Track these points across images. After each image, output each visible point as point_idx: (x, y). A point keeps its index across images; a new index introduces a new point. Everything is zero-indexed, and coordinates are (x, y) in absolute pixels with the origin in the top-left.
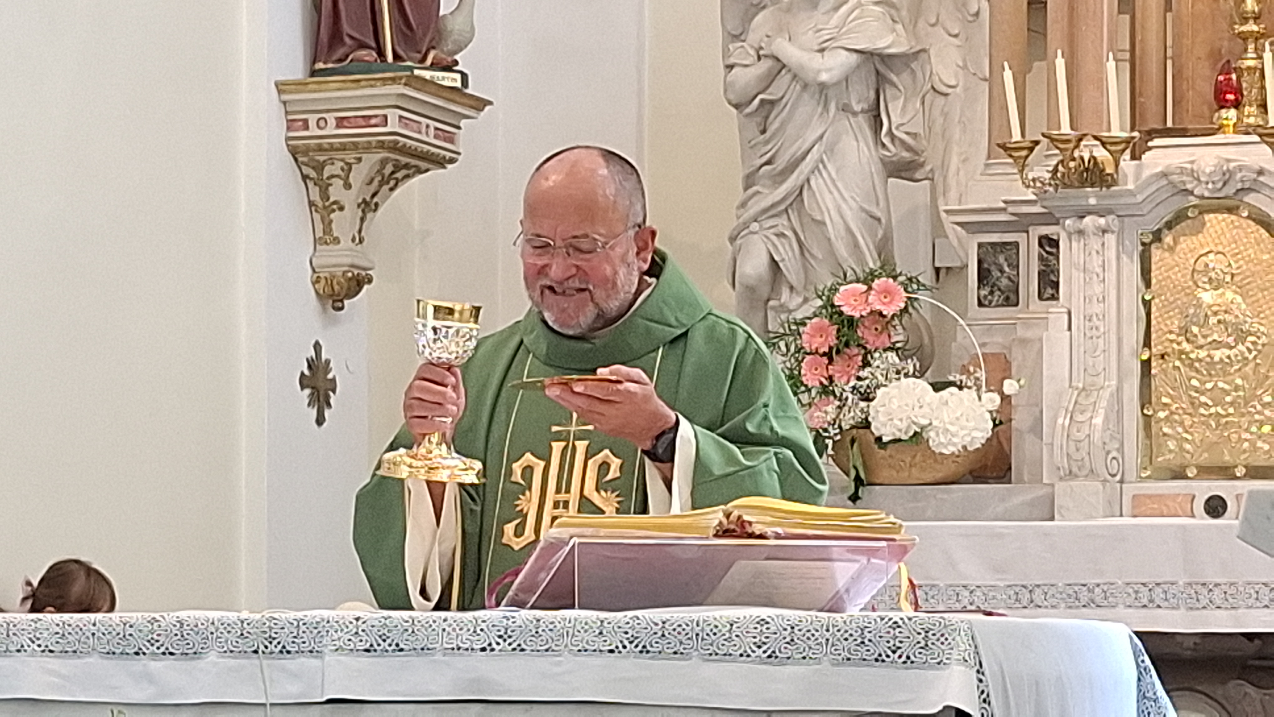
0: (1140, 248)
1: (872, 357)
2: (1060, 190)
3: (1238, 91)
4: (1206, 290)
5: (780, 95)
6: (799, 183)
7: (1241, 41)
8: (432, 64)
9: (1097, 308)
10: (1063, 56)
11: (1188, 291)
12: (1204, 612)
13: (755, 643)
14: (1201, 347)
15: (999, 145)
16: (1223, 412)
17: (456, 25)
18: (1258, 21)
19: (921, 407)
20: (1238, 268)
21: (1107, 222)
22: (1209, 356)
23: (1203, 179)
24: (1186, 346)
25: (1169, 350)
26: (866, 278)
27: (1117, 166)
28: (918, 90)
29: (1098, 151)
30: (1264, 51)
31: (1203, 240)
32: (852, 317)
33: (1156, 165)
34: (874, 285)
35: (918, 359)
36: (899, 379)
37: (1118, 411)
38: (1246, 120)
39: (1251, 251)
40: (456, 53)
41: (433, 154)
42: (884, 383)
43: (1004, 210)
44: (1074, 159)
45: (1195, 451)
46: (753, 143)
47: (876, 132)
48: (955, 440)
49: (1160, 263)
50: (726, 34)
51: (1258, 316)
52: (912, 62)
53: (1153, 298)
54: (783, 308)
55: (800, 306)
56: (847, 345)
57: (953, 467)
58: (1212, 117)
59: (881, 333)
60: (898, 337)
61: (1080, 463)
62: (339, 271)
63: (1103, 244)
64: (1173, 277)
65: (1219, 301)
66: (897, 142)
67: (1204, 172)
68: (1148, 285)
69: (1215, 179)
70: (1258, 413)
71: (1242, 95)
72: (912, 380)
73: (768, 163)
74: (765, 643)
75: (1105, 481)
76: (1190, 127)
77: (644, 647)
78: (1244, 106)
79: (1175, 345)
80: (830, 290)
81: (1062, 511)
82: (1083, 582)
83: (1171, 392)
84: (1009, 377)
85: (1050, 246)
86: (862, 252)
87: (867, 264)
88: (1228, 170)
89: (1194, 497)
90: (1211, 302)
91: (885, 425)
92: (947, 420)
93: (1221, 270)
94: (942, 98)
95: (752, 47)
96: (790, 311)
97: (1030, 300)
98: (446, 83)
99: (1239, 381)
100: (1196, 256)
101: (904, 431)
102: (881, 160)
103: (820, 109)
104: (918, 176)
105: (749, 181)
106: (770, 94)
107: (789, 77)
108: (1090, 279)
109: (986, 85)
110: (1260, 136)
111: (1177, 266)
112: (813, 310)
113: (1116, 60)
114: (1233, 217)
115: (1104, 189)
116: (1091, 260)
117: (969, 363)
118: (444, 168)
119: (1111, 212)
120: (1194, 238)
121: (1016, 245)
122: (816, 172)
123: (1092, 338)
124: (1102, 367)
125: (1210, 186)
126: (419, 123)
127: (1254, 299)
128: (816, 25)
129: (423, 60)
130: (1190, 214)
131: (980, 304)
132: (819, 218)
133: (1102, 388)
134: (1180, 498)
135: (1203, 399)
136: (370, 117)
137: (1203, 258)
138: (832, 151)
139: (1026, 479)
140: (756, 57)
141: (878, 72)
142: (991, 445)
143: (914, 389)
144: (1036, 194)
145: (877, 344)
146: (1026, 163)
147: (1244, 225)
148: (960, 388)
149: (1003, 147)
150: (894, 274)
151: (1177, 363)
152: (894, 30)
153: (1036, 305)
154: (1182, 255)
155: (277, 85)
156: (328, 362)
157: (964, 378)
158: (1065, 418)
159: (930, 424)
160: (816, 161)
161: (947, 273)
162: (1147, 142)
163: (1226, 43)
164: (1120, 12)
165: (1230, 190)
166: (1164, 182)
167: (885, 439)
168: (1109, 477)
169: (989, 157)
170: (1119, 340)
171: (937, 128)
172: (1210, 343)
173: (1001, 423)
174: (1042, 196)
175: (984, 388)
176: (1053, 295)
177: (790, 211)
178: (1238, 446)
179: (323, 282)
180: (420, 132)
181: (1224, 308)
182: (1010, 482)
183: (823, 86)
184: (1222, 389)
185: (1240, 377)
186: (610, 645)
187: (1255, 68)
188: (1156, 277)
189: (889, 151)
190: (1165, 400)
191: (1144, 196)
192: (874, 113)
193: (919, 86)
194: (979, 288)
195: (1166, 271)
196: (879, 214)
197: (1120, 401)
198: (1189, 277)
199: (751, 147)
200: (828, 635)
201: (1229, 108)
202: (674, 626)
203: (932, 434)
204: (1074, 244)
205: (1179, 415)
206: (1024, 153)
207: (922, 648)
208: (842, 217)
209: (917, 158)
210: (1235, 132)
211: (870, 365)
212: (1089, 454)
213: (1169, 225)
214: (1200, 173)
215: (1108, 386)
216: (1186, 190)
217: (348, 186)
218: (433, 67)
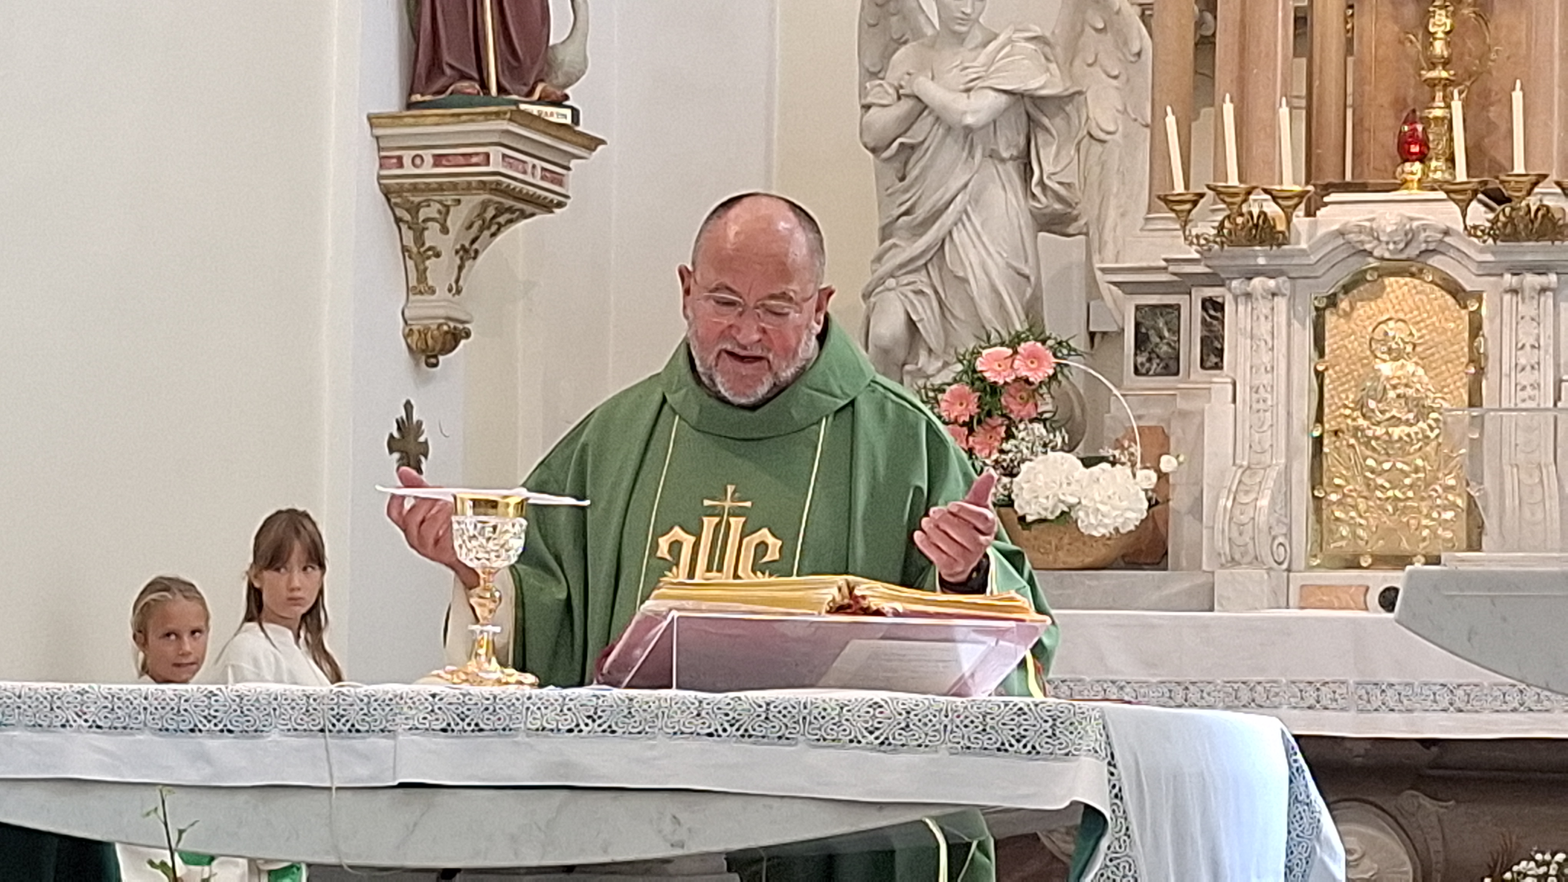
0: (1314, 314)
1: (1017, 428)
2: (1226, 247)
3: (1424, 143)
4: (1384, 361)
5: (921, 139)
6: (941, 235)
7: (1427, 88)
8: (540, 99)
9: (1266, 379)
10: (1232, 101)
11: (1365, 361)
12: (1375, 714)
13: (866, 729)
14: (1379, 423)
15: (1159, 197)
16: (1399, 495)
17: (567, 57)
18: (1448, 67)
19: (1069, 484)
20: (1420, 338)
21: (1277, 285)
22: (1387, 433)
23: (1384, 238)
24: (1361, 422)
25: (1343, 426)
26: (1011, 342)
27: (1289, 221)
28: (1073, 134)
29: (1268, 207)
30: (1452, 99)
31: (1382, 306)
32: (995, 383)
33: (1332, 222)
34: (1020, 349)
35: (1067, 432)
36: (1046, 453)
37: (1286, 493)
38: (1431, 175)
39: (1434, 319)
40: (566, 86)
41: (539, 197)
42: (1029, 457)
43: (1165, 268)
44: (1242, 215)
45: (1371, 537)
46: (890, 191)
47: (1026, 180)
48: (1106, 521)
49: (1335, 331)
50: (863, 71)
51: (1441, 391)
52: (1067, 104)
53: (1326, 369)
54: (920, 373)
55: (939, 371)
56: (989, 414)
57: (1104, 551)
58: (1394, 173)
59: (1028, 401)
60: (1046, 407)
61: (1242, 548)
62: (434, 324)
63: (1273, 309)
64: (1350, 346)
65: (1399, 373)
66: (1049, 193)
67: (1384, 231)
68: (1322, 354)
69: (1396, 239)
70: (1439, 497)
71: (1428, 148)
72: (1061, 453)
73: (907, 213)
74: (877, 729)
75: (1271, 569)
76: (1371, 181)
77: (746, 730)
78: (1431, 159)
79: (1349, 421)
80: (973, 353)
81: (1224, 603)
82: (1244, 679)
83: (1344, 472)
84: (1168, 454)
85: (1215, 310)
86: (1008, 313)
87: (1013, 325)
88: (1411, 229)
89: (1367, 589)
90: (1390, 374)
91: (1028, 503)
92: (1098, 498)
93: (1402, 340)
94: (1098, 144)
95: (891, 85)
96: (928, 377)
97: (1192, 370)
98: (554, 119)
99: (1419, 462)
100: (1375, 324)
101: (1050, 509)
102: (1031, 212)
103: (965, 154)
104: (1071, 230)
105: (886, 232)
106: (910, 137)
107: (931, 119)
108: (1258, 346)
109: (1148, 131)
110: (1447, 192)
111: (1353, 333)
112: (953, 375)
113: (1292, 108)
114: (1417, 282)
115: (1275, 248)
116: (1259, 326)
117: (1124, 437)
118: (552, 212)
119: (1281, 273)
120: (1373, 304)
121: (1178, 307)
122: (960, 225)
123: (1258, 411)
124: (1269, 443)
125: (1391, 246)
126: (524, 162)
127: (1438, 371)
128: (962, 63)
129: (530, 93)
130: (1369, 278)
131: (1137, 372)
132: (961, 274)
133: (1269, 466)
134: (1353, 589)
135: (1380, 481)
136: (470, 155)
137: (1383, 326)
138: (977, 202)
139: (1184, 563)
140: (895, 96)
141: (1028, 115)
142: (1147, 528)
143: (1062, 464)
144: (1198, 252)
145: (1022, 414)
146: (1190, 217)
147: (1428, 290)
148: (1113, 464)
149: (1165, 200)
150: (1042, 337)
151: (1352, 441)
152: (1048, 70)
153: (1198, 374)
154: (1359, 323)
155: (370, 118)
156: (420, 424)
157: (1117, 453)
158: (1228, 498)
159: (1079, 503)
160: (960, 212)
161: (1102, 337)
162: (1322, 197)
163: (1412, 92)
164: (1295, 55)
165: (1412, 252)
166: (1341, 241)
167: (1029, 519)
168: (1275, 565)
169: (1149, 212)
170: (1289, 414)
171: (1094, 178)
172: (1388, 420)
173: (1157, 503)
174: (1207, 254)
175: (1139, 465)
176: (1216, 364)
177: (929, 266)
178: (1418, 533)
179: (416, 336)
180: (525, 172)
181: (1404, 381)
182: (1165, 569)
183: (968, 130)
184: (1402, 470)
185: (1421, 457)
186: (709, 727)
187: (1443, 119)
188: (1329, 345)
189: (1039, 201)
190: (1337, 481)
191: (1318, 257)
192: (1026, 161)
193: (1074, 129)
194: (1136, 355)
195: (1342, 340)
196: (1027, 271)
197: (1288, 481)
198: (1366, 346)
199: (889, 195)
200: (946, 721)
201: (1414, 161)
202: (781, 708)
203: (1081, 514)
204: (1241, 308)
205: (1352, 497)
206: (1187, 206)
207: (1049, 737)
208: (987, 275)
209: (1069, 210)
210: (1420, 188)
211: (1013, 437)
212: (1254, 538)
213: (1346, 289)
214: (1381, 234)
215: (1277, 465)
216: (1365, 250)
217: (445, 230)
218: (540, 101)
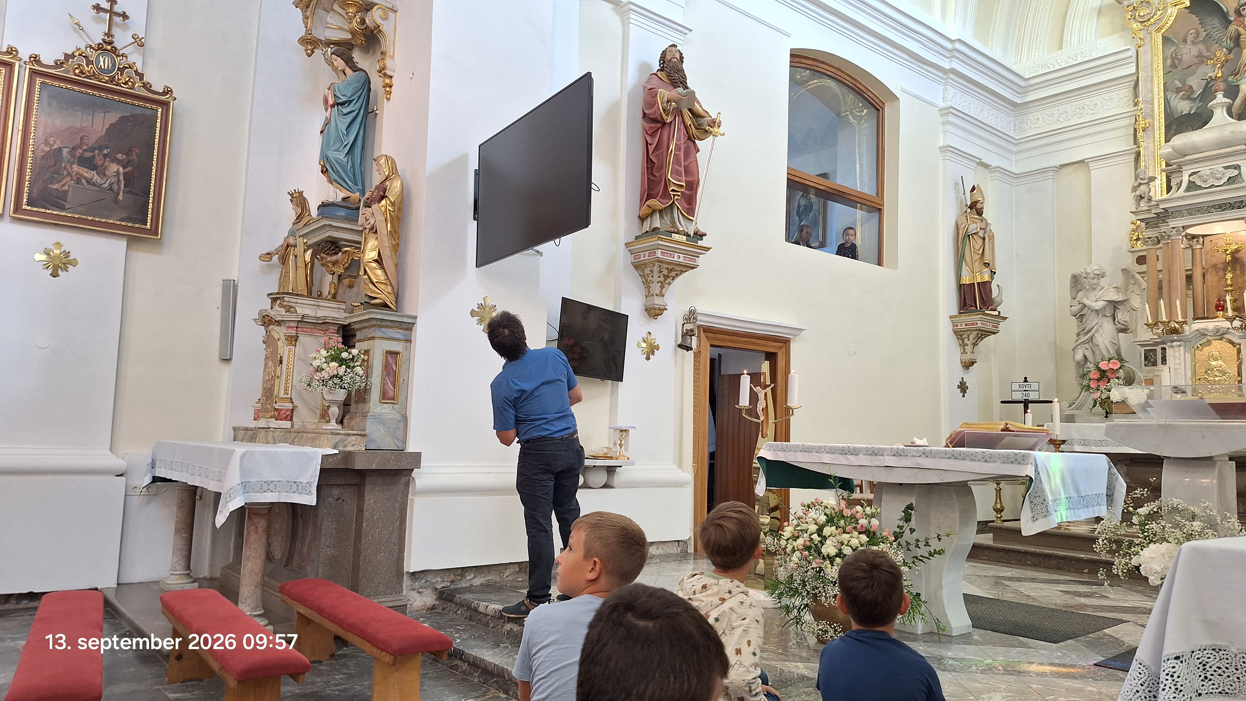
1: (1111, 380)
2: (1165, 335)
4: (1212, 361)
6: (1092, 335)
9: (1178, 367)
10: (1163, 300)
14: (1211, 377)
18: (1232, 286)
19: (1125, 393)
20: (1223, 355)
21: (1180, 344)
22: (1214, 379)
24: (1206, 376)
25: (1201, 378)
27: (1181, 328)
29: (1176, 325)
32: (1104, 370)
35: (1124, 381)
36: (1119, 386)
41: (991, 331)
42: (1114, 387)
43: (1150, 341)
44: (1169, 327)
47: (1114, 321)
48: (1135, 402)
49: (1198, 354)
51: (1229, 368)
52: (1124, 302)
53: (1196, 364)
54: (1088, 367)
56: (1103, 377)
59: (1113, 374)
60: (1118, 375)
62: (967, 360)
65: (1217, 364)
66: (1121, 324)
69: (1214, 331)
72: (1123, 386)
73: (1083, 330)
79: (1203, 376)
84: (1152, 385)
85: (1164, 350)
86: (1110, 353)
87: (1112, 355)
88: (1218, 328)
90: (1214, 364)
91: (1114, 398)
92: (1133, 397)
93: (1217, 356)
95: (1078, 300)
96: (1090, 368)
97: (1160, 365)
100: (1210, 352)
101: (1120, 399)
102: (1116, 328)
103: (1097, 316)
104: (1127, 332)
105: (1078, 335)
106: (1082, 313)
107: (1087, 308)
108: (1176, 359)
110: (1226, 318)
115: (1178, 335)
116: (1176, 354)
117: (1140, 382)
118: (995, 334)
119: (1180, 341)
121: (1156, 350)
122: (1097, 332)
123: (1177, 373)
125: (1212, 333)
126: (988, 324)
128: (1095, 295)
129: (988, 308)
131: (1145, 366)
132: (1098, 343)
135: (1212, 391)
136: (974, 323)
137: (1212, 353)
138: (1100, 327)
140: (1079, 303)
141: (1115, 306)
144: (1157, 336)
145: (1112, 377)
146: (1155, 328)
148: (1137, 388)
151: (1204, 381)
152: (1119, 295)
155: (950, 316)
156: (965, 382)
157: (1138, 385)
159: (1128, 398)
160: (1097, 329)
162: (1193, 321)
165: (1219, 334)
167: (1114, 402)
170: (1185, 375)
172: (1214, 376)
174: (1160, 337)
175: (1144, 388)
176: (1164, 364)
177: (1089, 342)
179: (964, 363)
181: (1218, 366)
183: (1097, 310)
188: (1197, 358)
189: (1119, 326)
190: (1200, 391)
191: (1192, 336)
192: (1114, 315)
193: (1127, 308)
194: (1145, 361)
196: (1115, 342)
198: (1207, 358)
199: (1078, 325)
204: (1171, 350)
206: (1153, 326)
208: (1104, 343)
209: (1126, 327)
213: (1200, 344)
214: (1210, 329)
216: (1205, 335)
217: (969, 340)
218: (990, 310)
